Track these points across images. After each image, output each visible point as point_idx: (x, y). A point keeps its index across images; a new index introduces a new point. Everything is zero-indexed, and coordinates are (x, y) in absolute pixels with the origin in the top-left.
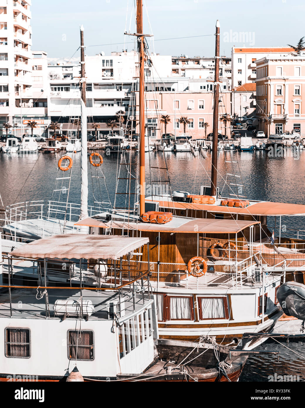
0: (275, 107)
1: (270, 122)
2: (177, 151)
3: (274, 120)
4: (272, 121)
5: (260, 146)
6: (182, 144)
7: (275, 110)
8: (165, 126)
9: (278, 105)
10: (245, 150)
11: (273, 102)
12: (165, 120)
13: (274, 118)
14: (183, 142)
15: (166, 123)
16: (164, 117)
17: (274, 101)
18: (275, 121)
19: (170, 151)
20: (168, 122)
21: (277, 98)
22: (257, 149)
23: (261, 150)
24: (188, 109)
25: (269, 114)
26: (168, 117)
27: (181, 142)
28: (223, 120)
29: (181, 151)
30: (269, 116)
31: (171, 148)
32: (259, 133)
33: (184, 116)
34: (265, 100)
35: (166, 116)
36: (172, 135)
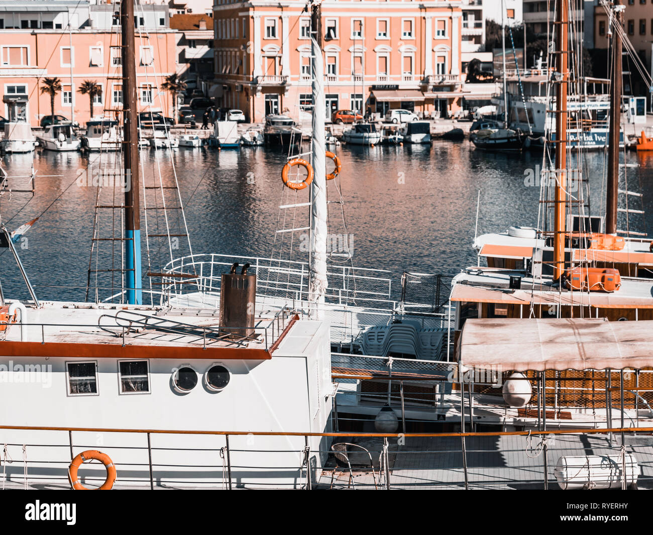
0: (264, 62)
1: (254, 91)
2: (90, 151)
3: (262, 87)
4: (260, 88)
5: (254, 139)
6: (99, 137)
7: (263, 67)
8: (52, 99)
9: (269, 57)
10: (228, 148)
11: (260, 51)
12: (52, 86)
13: (262, 83)
14: (100, 132)
15: (53, 94)
16: (48, 81)
17: (262, 50)
18: (265, 89)
19: (73, 151)
20: (56, 92)
21: (267, 44)
22: (247, 145)
23: (256, 145)
24: (91, 65)
25: (251, 76)
26: (57, 82)
27: (95, 132)
28: (169, 87)
29: (98, 151)
30: (251, 79)
31: (76, 144)
32: (233, 113)
33: (90, 80)
34: (242, 47)
35: (53, 79)
36: (62, 118)
